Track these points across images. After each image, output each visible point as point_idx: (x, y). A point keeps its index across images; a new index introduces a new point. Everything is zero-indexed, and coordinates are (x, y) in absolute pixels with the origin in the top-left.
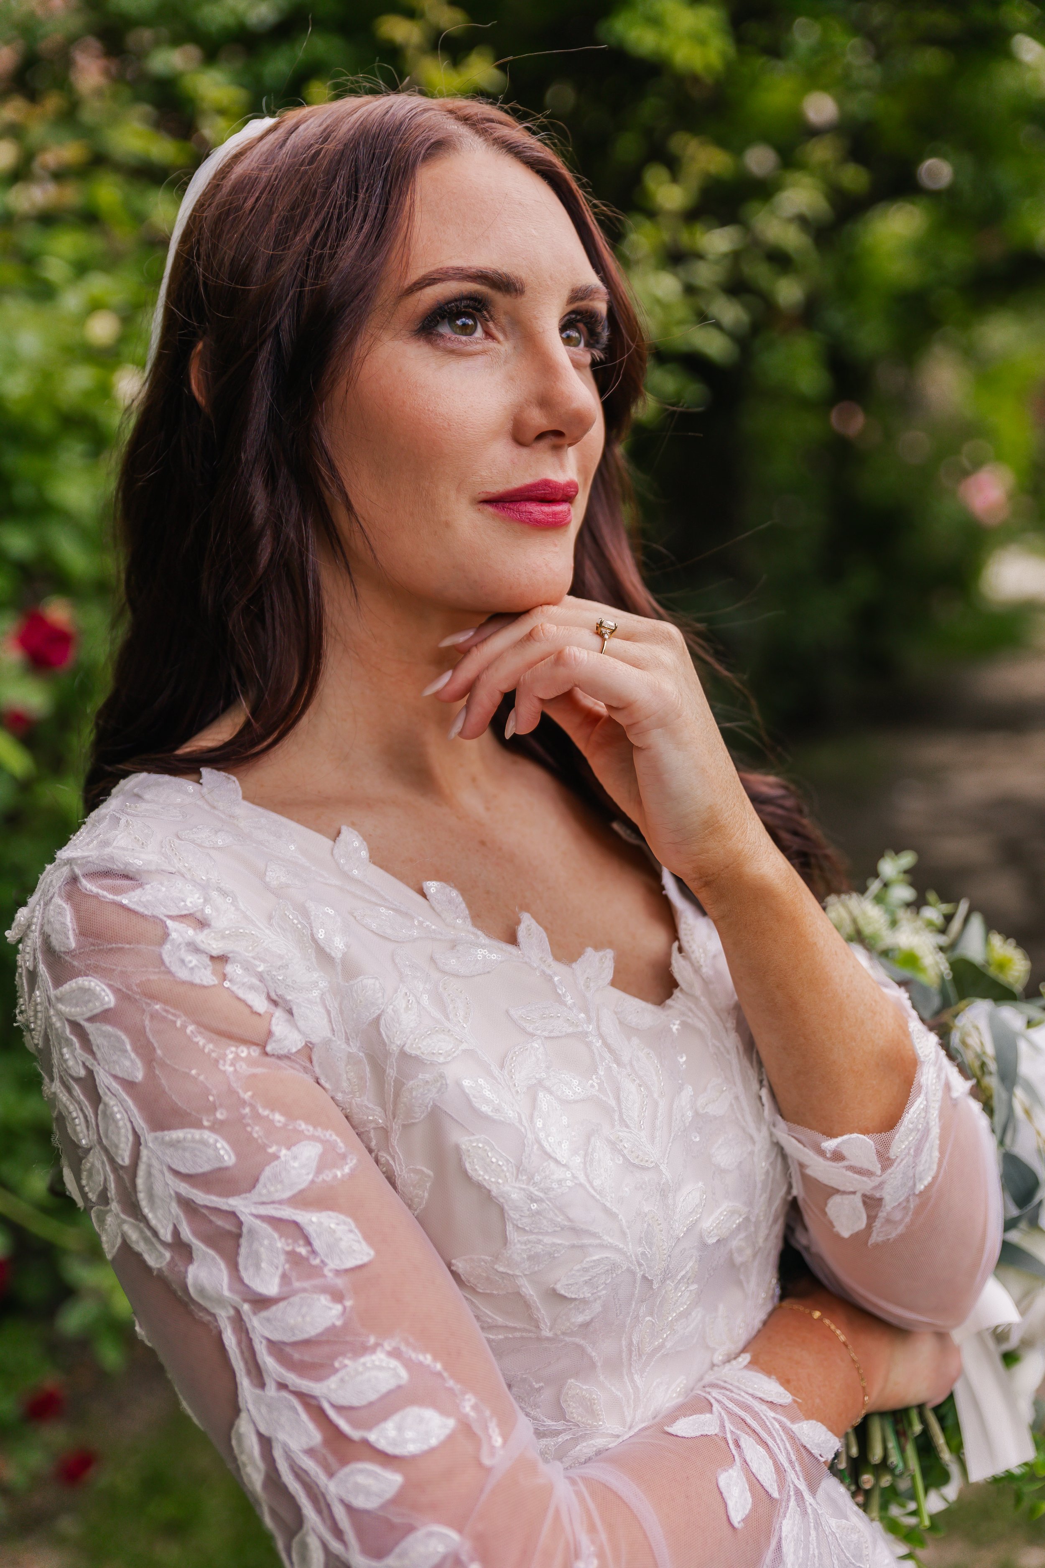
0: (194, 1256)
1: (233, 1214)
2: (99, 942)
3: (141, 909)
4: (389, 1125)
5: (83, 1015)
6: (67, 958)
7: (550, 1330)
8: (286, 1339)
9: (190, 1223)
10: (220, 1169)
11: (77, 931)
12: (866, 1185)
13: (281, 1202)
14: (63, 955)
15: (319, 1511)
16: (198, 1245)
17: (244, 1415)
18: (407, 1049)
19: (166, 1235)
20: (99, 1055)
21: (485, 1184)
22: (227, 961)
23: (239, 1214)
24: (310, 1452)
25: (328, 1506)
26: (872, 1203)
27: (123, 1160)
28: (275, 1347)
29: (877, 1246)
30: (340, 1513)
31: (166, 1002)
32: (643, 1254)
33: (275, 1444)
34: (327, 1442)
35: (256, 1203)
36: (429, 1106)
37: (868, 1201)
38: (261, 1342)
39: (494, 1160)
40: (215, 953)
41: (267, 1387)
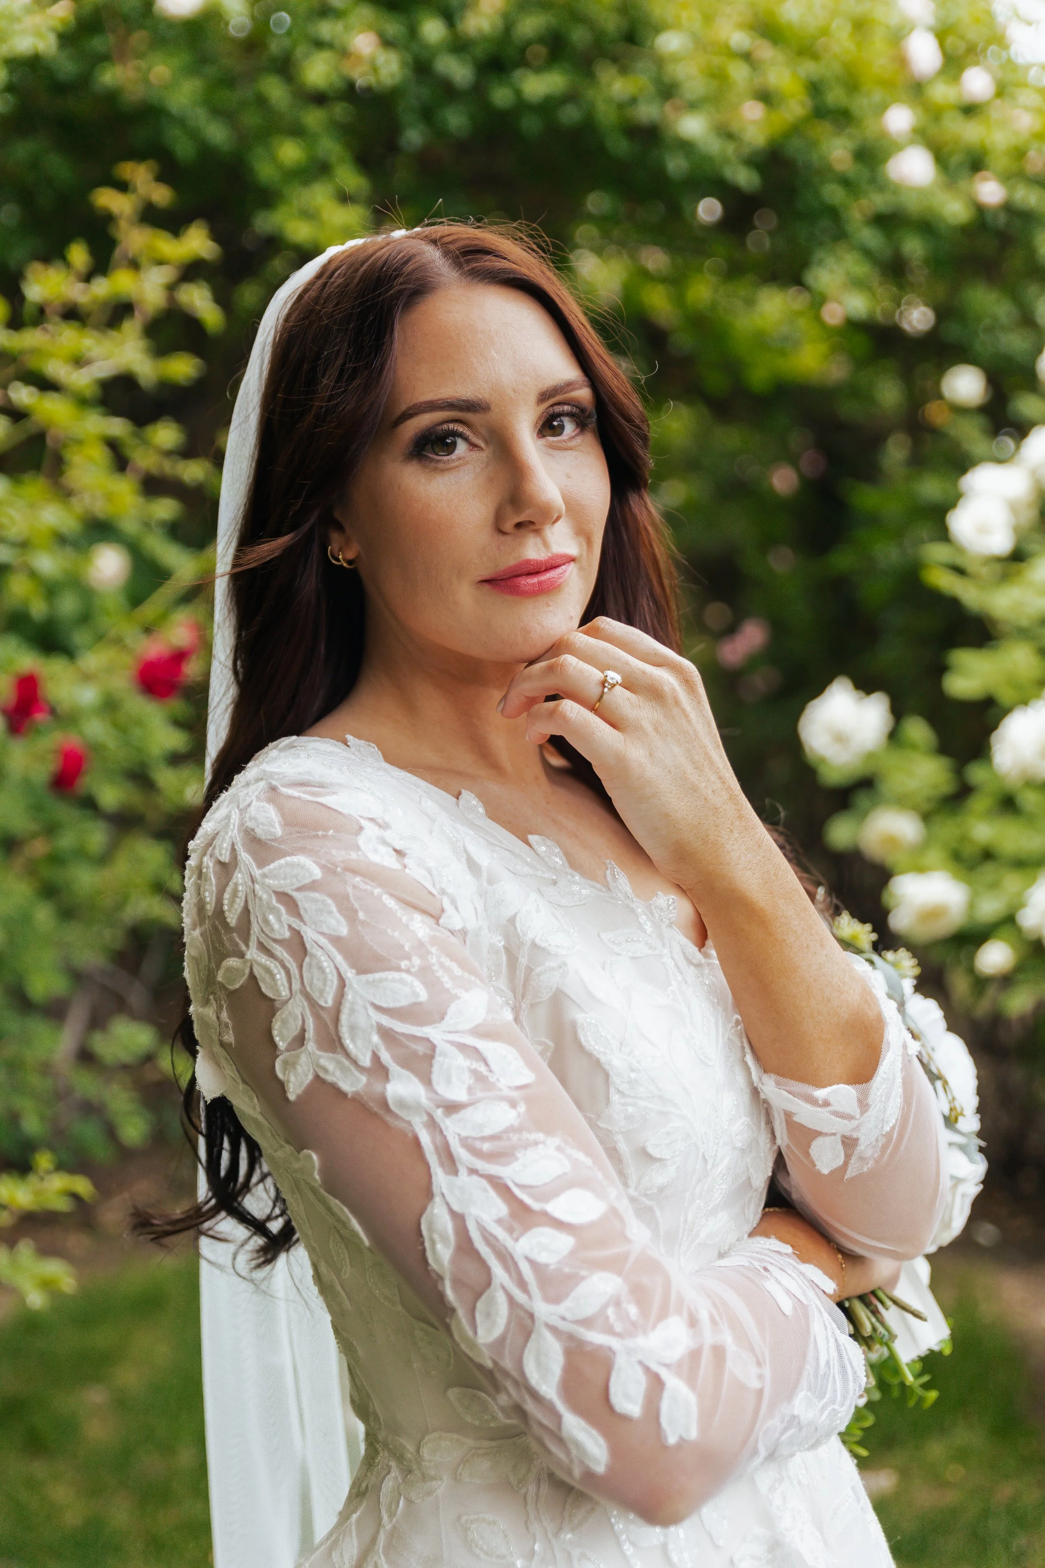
0: (390, 1077)
1: (428, 1040)
2: (304, 830)
3: (340, 809)
4: (517, 1005)
5: (291, 885)
6: (273, 844)
7: (636, 1190)
8: (474, 1134)
9: (388, 1049)
10: (416, 1004)
11: (283, 823)
12: (844, 1127)
13: (463, 1032)
14: (269, 842)
15: (507, 1268)
16: (394, 1068)
17: (438, 1199)
18: (537, 941)
19: (366, 1061)
20: (306, 917)
21: (595, 1053)
22: (404, 856)
23: (432, 1039)
24: (499, 1221)
25: (515, 1264)
26: (849, 1143)
27: (326, 1002)
28: (465, 1142)
29: (853, 1179)
30: (526, 1269)
31: (364, 875)
32: (705, 1133)
33: (467, 1218)
34: (513, 1215)
35: (444, 1032)
36: (554, 987)
37: (846, 1140)
38: (455, 1138)
39: (603, 1034)
40: (398, 848)
41: (460, 1173)
